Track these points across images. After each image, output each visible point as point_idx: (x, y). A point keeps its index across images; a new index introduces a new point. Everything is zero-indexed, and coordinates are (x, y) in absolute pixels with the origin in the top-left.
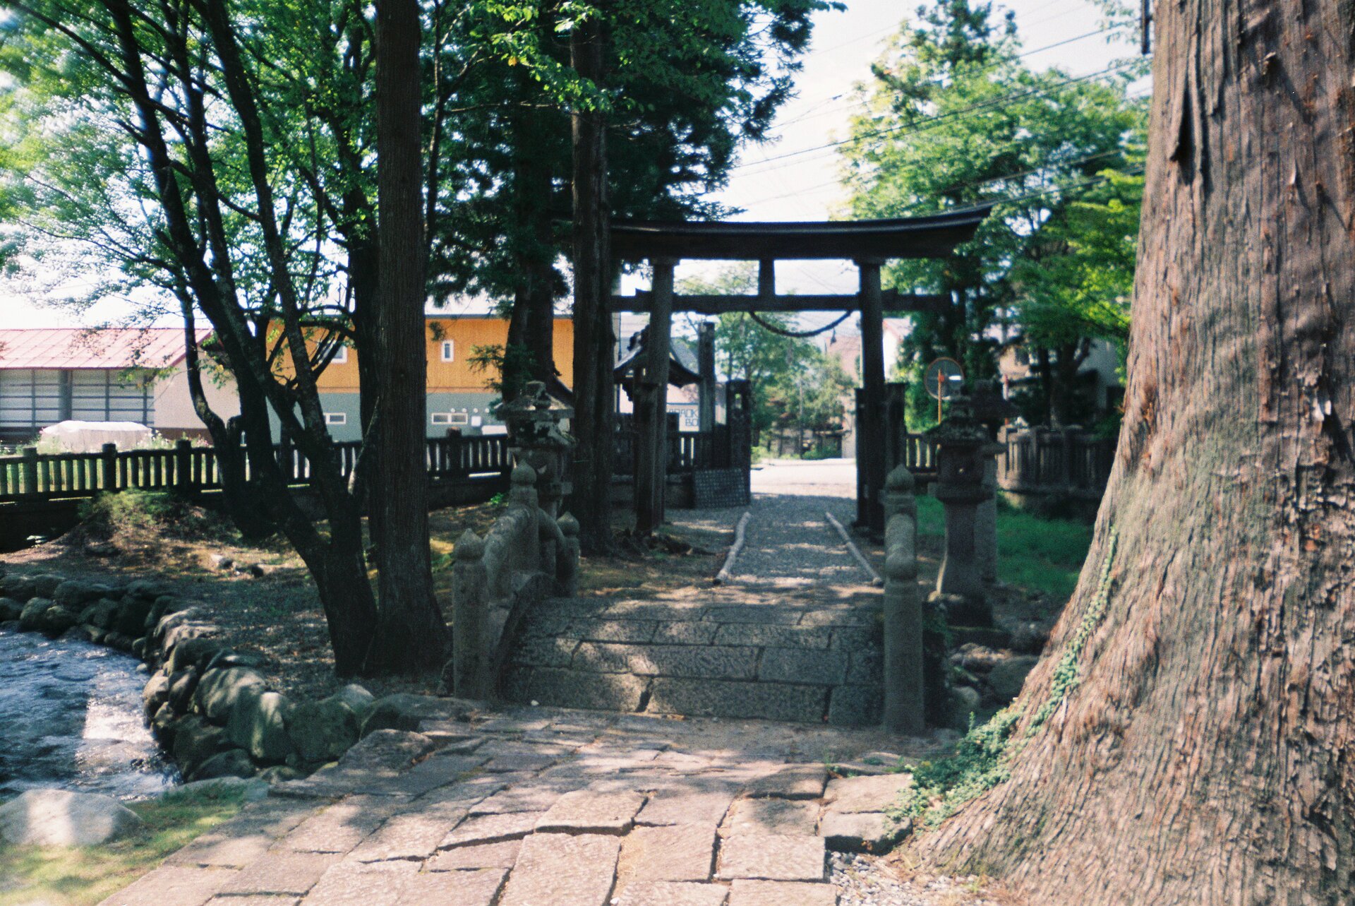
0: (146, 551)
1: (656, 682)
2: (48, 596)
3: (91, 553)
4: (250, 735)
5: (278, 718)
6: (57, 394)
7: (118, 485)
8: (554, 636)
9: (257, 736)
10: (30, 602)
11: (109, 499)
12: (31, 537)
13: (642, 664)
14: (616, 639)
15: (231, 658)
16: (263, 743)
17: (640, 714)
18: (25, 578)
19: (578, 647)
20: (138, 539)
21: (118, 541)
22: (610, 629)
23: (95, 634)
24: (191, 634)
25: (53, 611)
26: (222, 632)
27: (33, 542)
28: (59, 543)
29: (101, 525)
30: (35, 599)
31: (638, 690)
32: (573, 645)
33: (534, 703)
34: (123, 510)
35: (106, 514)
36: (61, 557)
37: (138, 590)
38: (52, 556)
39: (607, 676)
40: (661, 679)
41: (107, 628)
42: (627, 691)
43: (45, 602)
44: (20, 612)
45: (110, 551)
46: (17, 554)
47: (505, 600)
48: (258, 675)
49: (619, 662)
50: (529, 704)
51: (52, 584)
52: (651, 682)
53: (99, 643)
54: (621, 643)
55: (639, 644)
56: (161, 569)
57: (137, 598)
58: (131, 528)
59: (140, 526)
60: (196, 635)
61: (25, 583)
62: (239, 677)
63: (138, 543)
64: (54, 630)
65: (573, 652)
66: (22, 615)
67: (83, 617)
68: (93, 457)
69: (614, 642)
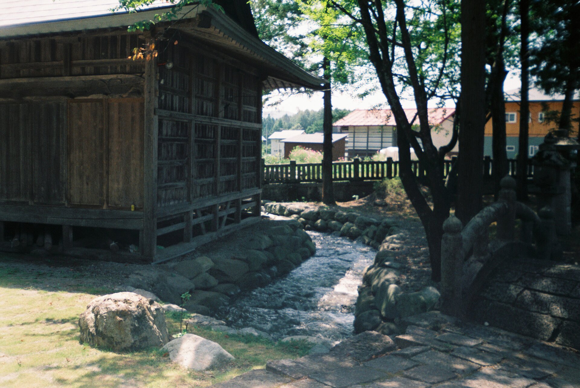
0: (398, 205)
1: (565, 323)
2: (352, 222)
3: (376, 204)
4: (381, 305)
5: (392, 299)
6: (391, 136)
7: (393, 175)
8: (510, 283)
9: (384, 306)
10: (345, 224)
11: (387, 182)
12: (354, 196)
13: (557, 310)
14: (547, 290)
15: (387, 263)
16: (386, 310)
17: (550, 344)
18: (345, 214)
19: (521, 292)
20: (396, 199)
21: (388, 200)
22: (545, 283)
23: (367, 241)
24: (388, 247)
25: (353, 229)
26: (402, 248)
27: (355, 198)
28: (365, 199)
29: (382, 193)
30: (347, 223)
31: (552, 327)
32: (519, 290)
33: (487, 324)
34: (392, 186)
35: (385, 188)
36: (363, 206)
37: (385, 223)
38: (360, 205)
39: (534, 314)
40: (568, 322)
41: (372, 238)
42: (545, 326)
43: (351, 224)
44: (341, 228)
45: (384, 204)
46: (347, 203)
47: (482, 258)
48: (395, 274)
49: (544, 306)
50: (483, 324)
51: (355, 217)
52: (562, 323)
53: (368, 245)
54: (549, 293)
55: (560, 295)
56: (401, 214)
57: (384, 227)
58: (394, 195)
59: (398, 194)
60: (390, 247)
61: (345, 216)
62: (386, 273)
63: (396, 202)
64: (352, 237)
65: (518, 295)
66: (342, 229)
67: (364, 232)
68: (383, 163)
69: (545, 292)
